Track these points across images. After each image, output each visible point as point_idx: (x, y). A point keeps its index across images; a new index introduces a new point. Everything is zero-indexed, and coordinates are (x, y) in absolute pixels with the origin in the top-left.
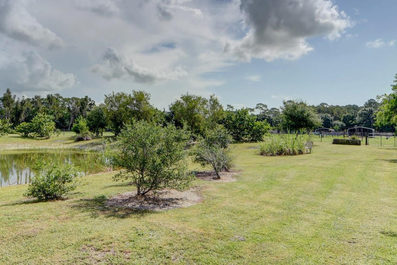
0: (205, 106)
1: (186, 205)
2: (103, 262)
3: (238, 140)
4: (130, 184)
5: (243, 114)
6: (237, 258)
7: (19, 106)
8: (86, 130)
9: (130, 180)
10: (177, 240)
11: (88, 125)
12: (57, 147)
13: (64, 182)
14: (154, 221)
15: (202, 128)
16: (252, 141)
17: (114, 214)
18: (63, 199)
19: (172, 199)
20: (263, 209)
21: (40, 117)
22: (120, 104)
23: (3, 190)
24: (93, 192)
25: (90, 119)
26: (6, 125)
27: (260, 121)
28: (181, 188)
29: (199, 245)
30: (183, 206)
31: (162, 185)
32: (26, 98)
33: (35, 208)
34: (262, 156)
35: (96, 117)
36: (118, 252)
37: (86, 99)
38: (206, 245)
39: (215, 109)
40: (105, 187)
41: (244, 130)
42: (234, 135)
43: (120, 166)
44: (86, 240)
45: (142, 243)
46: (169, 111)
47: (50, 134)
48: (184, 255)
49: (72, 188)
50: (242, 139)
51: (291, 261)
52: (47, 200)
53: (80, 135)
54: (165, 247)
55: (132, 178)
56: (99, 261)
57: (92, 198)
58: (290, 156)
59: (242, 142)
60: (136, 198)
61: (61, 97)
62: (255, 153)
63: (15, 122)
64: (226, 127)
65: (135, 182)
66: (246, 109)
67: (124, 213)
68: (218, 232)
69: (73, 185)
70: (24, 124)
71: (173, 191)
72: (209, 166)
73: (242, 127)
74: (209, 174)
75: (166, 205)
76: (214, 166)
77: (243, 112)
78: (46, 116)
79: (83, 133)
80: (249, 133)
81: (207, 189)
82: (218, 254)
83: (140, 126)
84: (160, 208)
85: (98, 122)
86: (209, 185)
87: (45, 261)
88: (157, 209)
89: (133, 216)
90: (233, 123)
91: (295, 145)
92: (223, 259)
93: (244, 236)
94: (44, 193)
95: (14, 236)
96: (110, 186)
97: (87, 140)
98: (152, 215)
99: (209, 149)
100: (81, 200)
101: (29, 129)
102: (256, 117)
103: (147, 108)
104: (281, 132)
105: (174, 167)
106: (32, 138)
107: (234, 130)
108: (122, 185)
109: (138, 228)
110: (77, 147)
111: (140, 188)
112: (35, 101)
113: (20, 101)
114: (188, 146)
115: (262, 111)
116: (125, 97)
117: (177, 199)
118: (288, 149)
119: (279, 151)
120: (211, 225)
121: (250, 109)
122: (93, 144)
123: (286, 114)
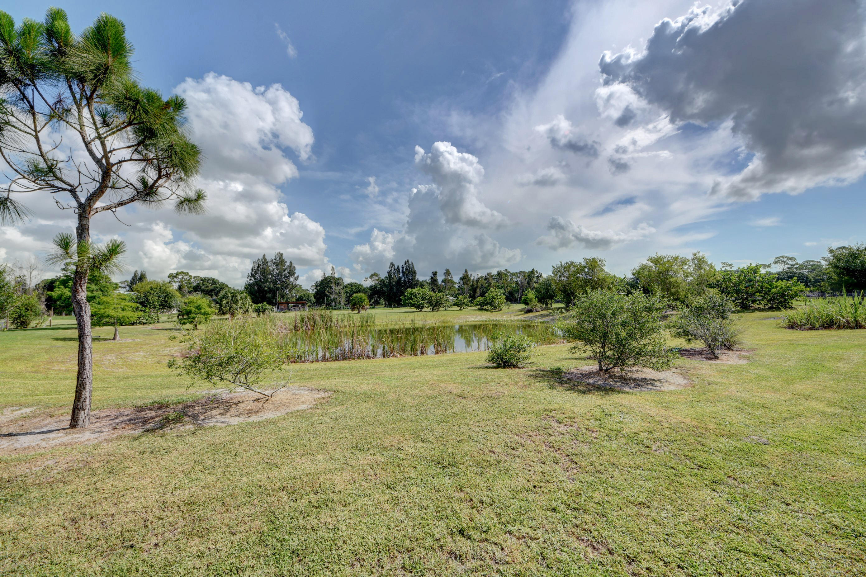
0: (686, 267)
1: (666, 388)
2: (567, 436)
3: (745, 307)
4: (589, 358)
5: (751, 273)
6: (758, 465)
7: (475, 283)
8: (535, 302)
9: (588, 354)
10: (658, 428)
11: (537, 297)
12: (509, 319)
13: (519, 352)
14: (624, 402)
15: (682, 295)
16: (771, 309)
17: (573, 388)
18: (519, 368)
19: (646, 379)
20: (801, 405)
21: (493, 292)
22: (569, 274)
23: (468, 355)
24: (549, 364)
25: (538, 291)
26: (466, 300)
27: (784, 281)
28: (658, 368)
29: (692, 439)
30: (662, 388)
31: (631, 362)
32: (480, 276)
33: (496, 374)
34: (791, 330)
35: (544, 289)
36: (583, 429)
37: (532, 272)
38: (704, 441)
39: (701, 269)
40: (560, 360)
41: (754, 294)
42: (737, 301)
43: (576, 338)
44: (547, 410)
45: (610, 423)
46: (632, 277)
47: (502, 307)
48: (670, 447)
49: (527, 358)
50: (752, 307)
51: (862, 485)
52: (504, 367)
53: (529, 307)
54: (642, 434)
55: (590, 352)
56: (563, 434)
57: (547, 369)
58: (849, 331)
59: (753, 311)
60: (597, 374)
61: (509, 272)
62: (778, 326)
63: (473, 297)
64: (722, 291)
65: (595, 357)
66: (757, 266)
67: (585, 389)
68: (722, 427)
69: (527, 354)
70: (480, 299)
71: (646, 370)
72: (698, 341)
73: (750, 290)
74: (700, 353)
75: (639, 385)
76: (706, 340)
77: (751, 270)
78: (497, 290)
79: (532, 304)
80: (764, 298)
81: (698, 372)
82: (724, 456)
83: (596, 296)
84: (630, 388)
85: (547, 293)
86: (701, 366)
87: (509, 423)
88: (627, 389)
89: (596, 393)
90: (735, 286)
91: (858, 312)
92: (732, 463)
93: (768, 438)
94: (502, 360)
95: (482, 396)
96: (566, 359)
97: (536, 311)
98: (620, 395)
99: (697, 320)
100: (537, 370)
101: (484, 303)
102: (777, 275)
103: (602, 275)
104: (827, 295)
105: (646, 341)
106: (487, 310)
107: (737, 294)
108: (578, 359)
109: (605, 407)
110: (527, 319)
111: (602, 363)
112: (488, 277)
113: (476, 279)
114: (665, 317)
115: (786, 266)
116: (574, 266)
117: (653, 380)
118: (844, 320)
119: (824, 322)
120: (709, 417)
121: (764, 265)
122: (542, 316)
123: (836, 267)
